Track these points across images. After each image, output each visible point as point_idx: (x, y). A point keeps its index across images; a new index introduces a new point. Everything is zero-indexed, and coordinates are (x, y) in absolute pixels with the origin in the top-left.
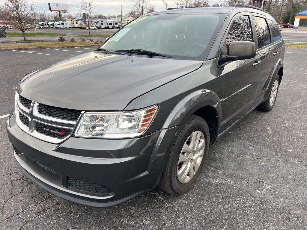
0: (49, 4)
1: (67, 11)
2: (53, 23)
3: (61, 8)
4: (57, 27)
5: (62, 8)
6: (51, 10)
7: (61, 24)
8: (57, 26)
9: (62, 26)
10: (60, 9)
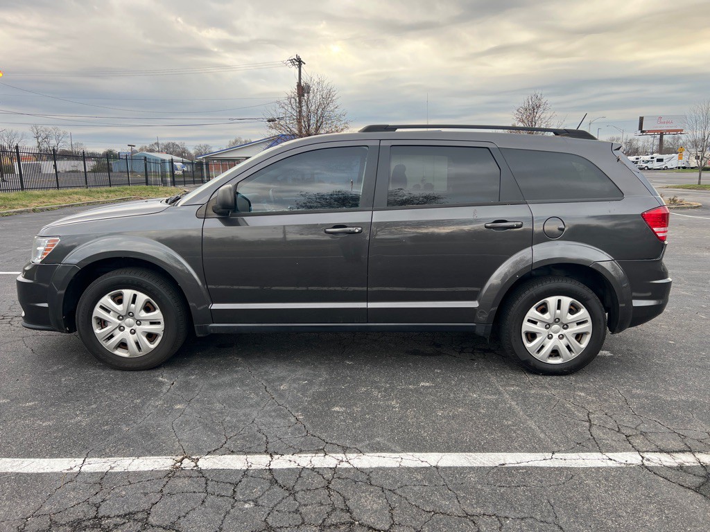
0: (641, 119)
1: (682, 130)
2: (638, 159)
3: (668, 125)
4: (643, 167)
5: (671, 125)
6: (642, 132)
7: (655, 159)
8: (645, 165)
9: (656, 165)
10: (664, 127)
